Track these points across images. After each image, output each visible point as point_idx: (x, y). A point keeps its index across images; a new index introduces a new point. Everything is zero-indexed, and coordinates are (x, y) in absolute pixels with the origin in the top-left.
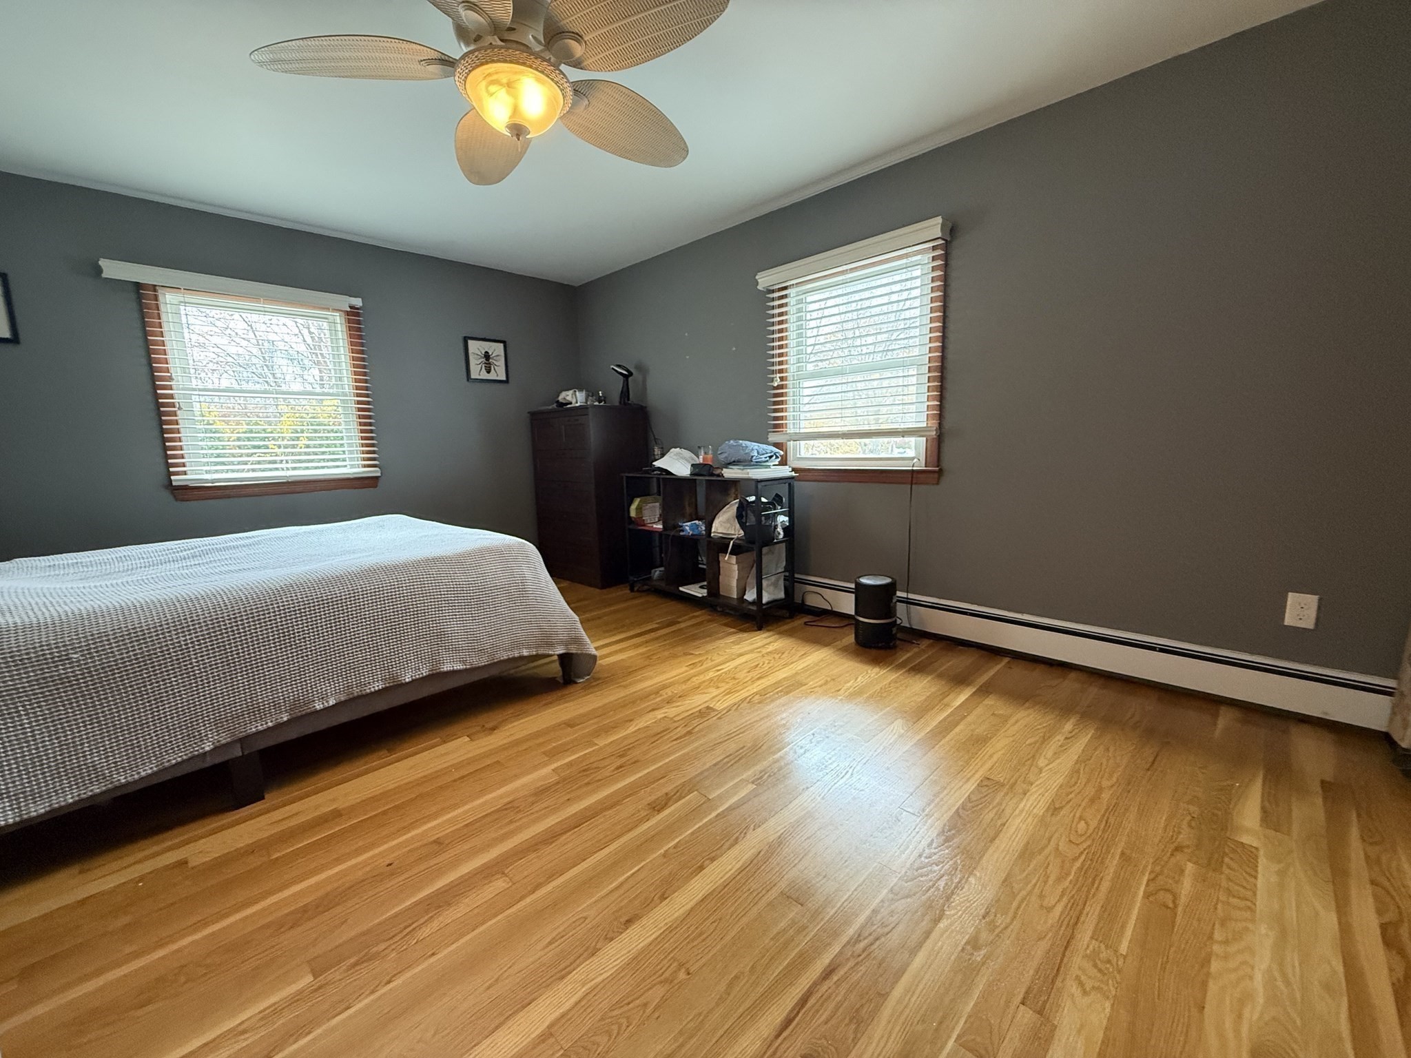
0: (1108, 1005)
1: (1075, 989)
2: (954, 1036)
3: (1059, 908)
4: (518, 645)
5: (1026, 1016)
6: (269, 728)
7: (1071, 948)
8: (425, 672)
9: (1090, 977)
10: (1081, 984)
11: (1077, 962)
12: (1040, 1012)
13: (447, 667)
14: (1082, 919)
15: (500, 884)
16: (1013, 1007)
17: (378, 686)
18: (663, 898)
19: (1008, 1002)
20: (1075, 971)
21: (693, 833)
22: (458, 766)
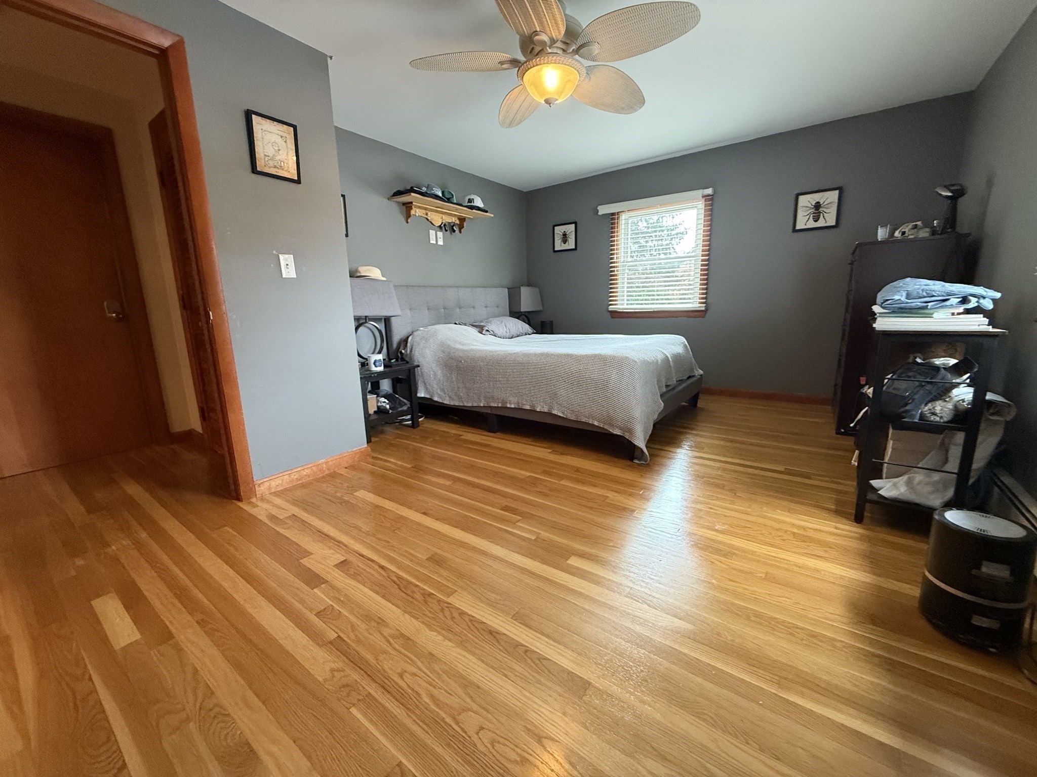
0: (320, 679)
1: (335, 666)
2: (333, 604)
3: (401, 683)
4: (594, 418)
5: (332, 635)
6: (498, 407)
7: (365, 676)
8: (546, 410)
9: (341, 678)
10: (338, 670)
11: (355, 676)
12: (331, 643)
13: (555, 412)
14: (388, 696)
15: (448, 483)
16: (338, 631)
17: (528, 407)
18: (436, 519)
19: (341, 630)
20: (348, 671)
21: (484, 522)
22: (525, 455)
